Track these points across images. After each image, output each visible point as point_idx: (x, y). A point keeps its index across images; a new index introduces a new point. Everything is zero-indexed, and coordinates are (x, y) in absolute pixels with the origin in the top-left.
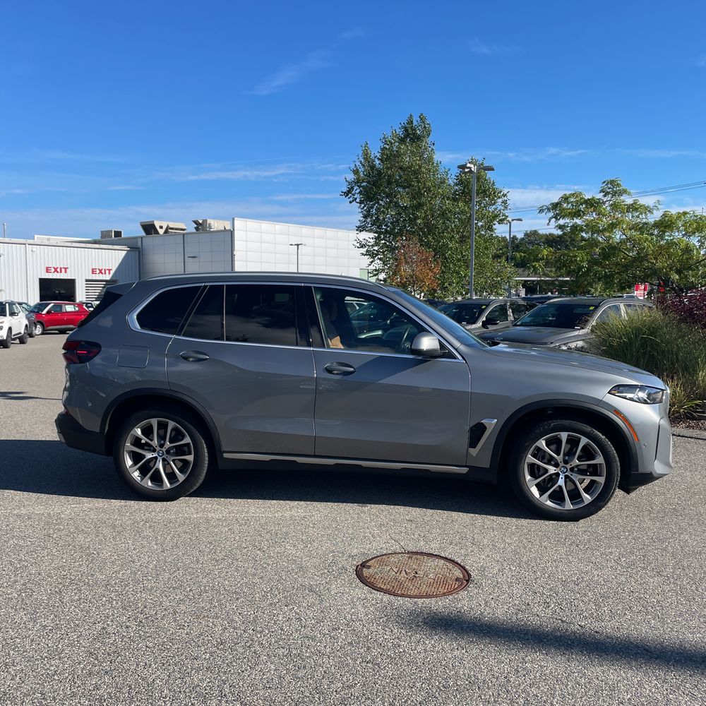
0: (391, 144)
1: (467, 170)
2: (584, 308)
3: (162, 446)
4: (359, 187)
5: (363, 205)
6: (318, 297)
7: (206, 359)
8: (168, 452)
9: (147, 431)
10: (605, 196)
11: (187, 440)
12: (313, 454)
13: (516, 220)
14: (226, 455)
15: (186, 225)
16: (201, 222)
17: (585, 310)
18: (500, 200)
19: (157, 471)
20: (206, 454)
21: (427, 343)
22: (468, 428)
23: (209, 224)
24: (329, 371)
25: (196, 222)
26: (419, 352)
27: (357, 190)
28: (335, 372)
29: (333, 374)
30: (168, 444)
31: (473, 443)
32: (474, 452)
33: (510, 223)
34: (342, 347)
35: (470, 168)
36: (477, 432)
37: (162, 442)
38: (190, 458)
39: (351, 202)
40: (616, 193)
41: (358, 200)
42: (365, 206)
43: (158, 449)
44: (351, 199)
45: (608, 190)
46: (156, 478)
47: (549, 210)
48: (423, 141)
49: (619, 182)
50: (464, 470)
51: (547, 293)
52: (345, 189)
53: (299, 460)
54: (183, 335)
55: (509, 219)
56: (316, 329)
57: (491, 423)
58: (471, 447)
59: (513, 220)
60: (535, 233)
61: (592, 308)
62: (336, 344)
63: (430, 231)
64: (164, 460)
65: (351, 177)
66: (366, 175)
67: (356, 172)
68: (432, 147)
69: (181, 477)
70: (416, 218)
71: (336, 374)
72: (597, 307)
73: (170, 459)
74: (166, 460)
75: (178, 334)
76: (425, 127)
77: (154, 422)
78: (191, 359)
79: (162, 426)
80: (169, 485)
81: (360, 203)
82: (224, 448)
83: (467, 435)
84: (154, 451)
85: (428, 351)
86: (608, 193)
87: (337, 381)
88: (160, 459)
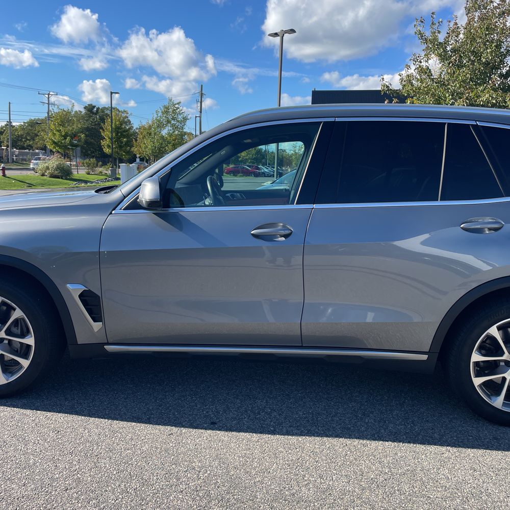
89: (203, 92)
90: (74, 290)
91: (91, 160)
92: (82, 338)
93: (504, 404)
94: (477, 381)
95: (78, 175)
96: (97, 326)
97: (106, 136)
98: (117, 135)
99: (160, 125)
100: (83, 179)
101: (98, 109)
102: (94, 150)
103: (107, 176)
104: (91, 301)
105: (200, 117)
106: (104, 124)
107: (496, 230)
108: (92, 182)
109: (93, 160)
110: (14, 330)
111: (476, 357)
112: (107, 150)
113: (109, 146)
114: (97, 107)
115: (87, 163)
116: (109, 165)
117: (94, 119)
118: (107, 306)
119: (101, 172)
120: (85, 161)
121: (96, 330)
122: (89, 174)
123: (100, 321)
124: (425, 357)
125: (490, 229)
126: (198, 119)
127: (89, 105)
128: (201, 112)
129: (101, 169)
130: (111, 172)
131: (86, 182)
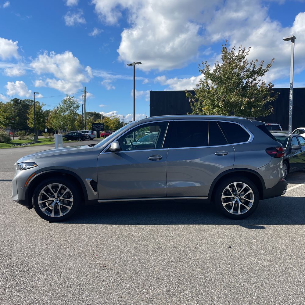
89: (86, 91)
90: (88, 181)
91: (22, 131)
92: (90, 198)
93: (233, 212)
94: (224, 205)
95: (14, 141)
96: (95, 193)
97: (30, 117)
98: (37, 116)
99: (63, 110)
100: (18, 143)
101: (21, 101)
102: (18, 125)
103: (32, 140)
104: (94, 184)
105: (85, 105)
106: (29, 110)
107: (226, 154)
108: (24, 144)
109: (23, 132)
110: (65, 196)
111: (223, 197)
112: (31, 126)
113: (32, 123)
114: (20, 100)
115: (19, 134)
116: (33, 134)
117: (18, 107)
118: (99, 186)
119: (27, 138)
120: (18, 132)
121: (95, 194)
122: (21, 140)
123: (97, 191)
124: (207, 198)
125: (224, 154)
126: (84, 106)
127: (15, 98)
128: (85, 102)
129: (27, 137)
130: (34, 138)
131: (20, 144)
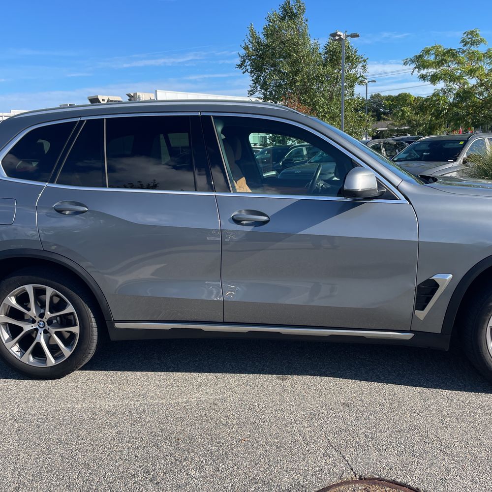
0: (274, 22)
1: (337, 38)
2: (454, 143)
3: (42, 316)
4: (249, 60)
5: (253, 74)
6: (219, 129)
7: (85, 211)
8: (50, 322)
9: (23, 299)
10: (465, 46)
11: (70, 309)
12: (222, 321)
13: (371, 81)
14: (118, 325)
15: (122, 98)
16: (132, 94)
17: (456, 145)
18: (360, 65)
19: (39, 345)
20: (95, 325)
21: (362, 181)
22: (413, 286)
23: (139, 96)
24: (237, 221)
25: (129, 95)
26: (353, 194)
27: (248, 63)
28: (244, 222)
29: (242, 224)
30: (48, 315)
31: (421, 304)
32: (421, 314)
33: (367, 85)
34: (250, 191)
35: (340, 35)
36: (426, 290)
37: (42, 311)
38: (76, 330)
39: (244, 73)
40: (474, 42)
41: (249, 71)
42: (255, 75)
43: (38, 319)
44: (244, 70)
45: (468, 40)
46: (38, 352)
47: (412, 61)
48: (299, 18)
49: (478, 32)
50: (409, 336)
51: (406, 135)
52: (239, 63)
53: (205, 328)
54: (58, 183)
55: (366, 81)
56: (218, 168)
57: (445, 280)
58: (417, 308)
59: (369, 82)
60: (378, 95)
61: (462, 143)
62: (242, 186)
63: (306, 92)
64: (46, 332)
65: (243, 52)
66: (254, 51)
67: (246, 48)
68: (306, 23)
69: (67, 352)
70: (296, 81)
71: (246, 225)
72: (466, 142)
73: (52, 331)
74: (48, 332)
75: (52, 182)
76: (300, 6)
77: (29, 289)
78: (67, 212)
79: (39, 293)
80: (53, 361)
81: (251, 73)
82: (115, 317)
83: (413, 295)
84: (34, 321)
85: (363, 192)
86: (468, 43)
87: (248, 233)
88: (41, 331)
